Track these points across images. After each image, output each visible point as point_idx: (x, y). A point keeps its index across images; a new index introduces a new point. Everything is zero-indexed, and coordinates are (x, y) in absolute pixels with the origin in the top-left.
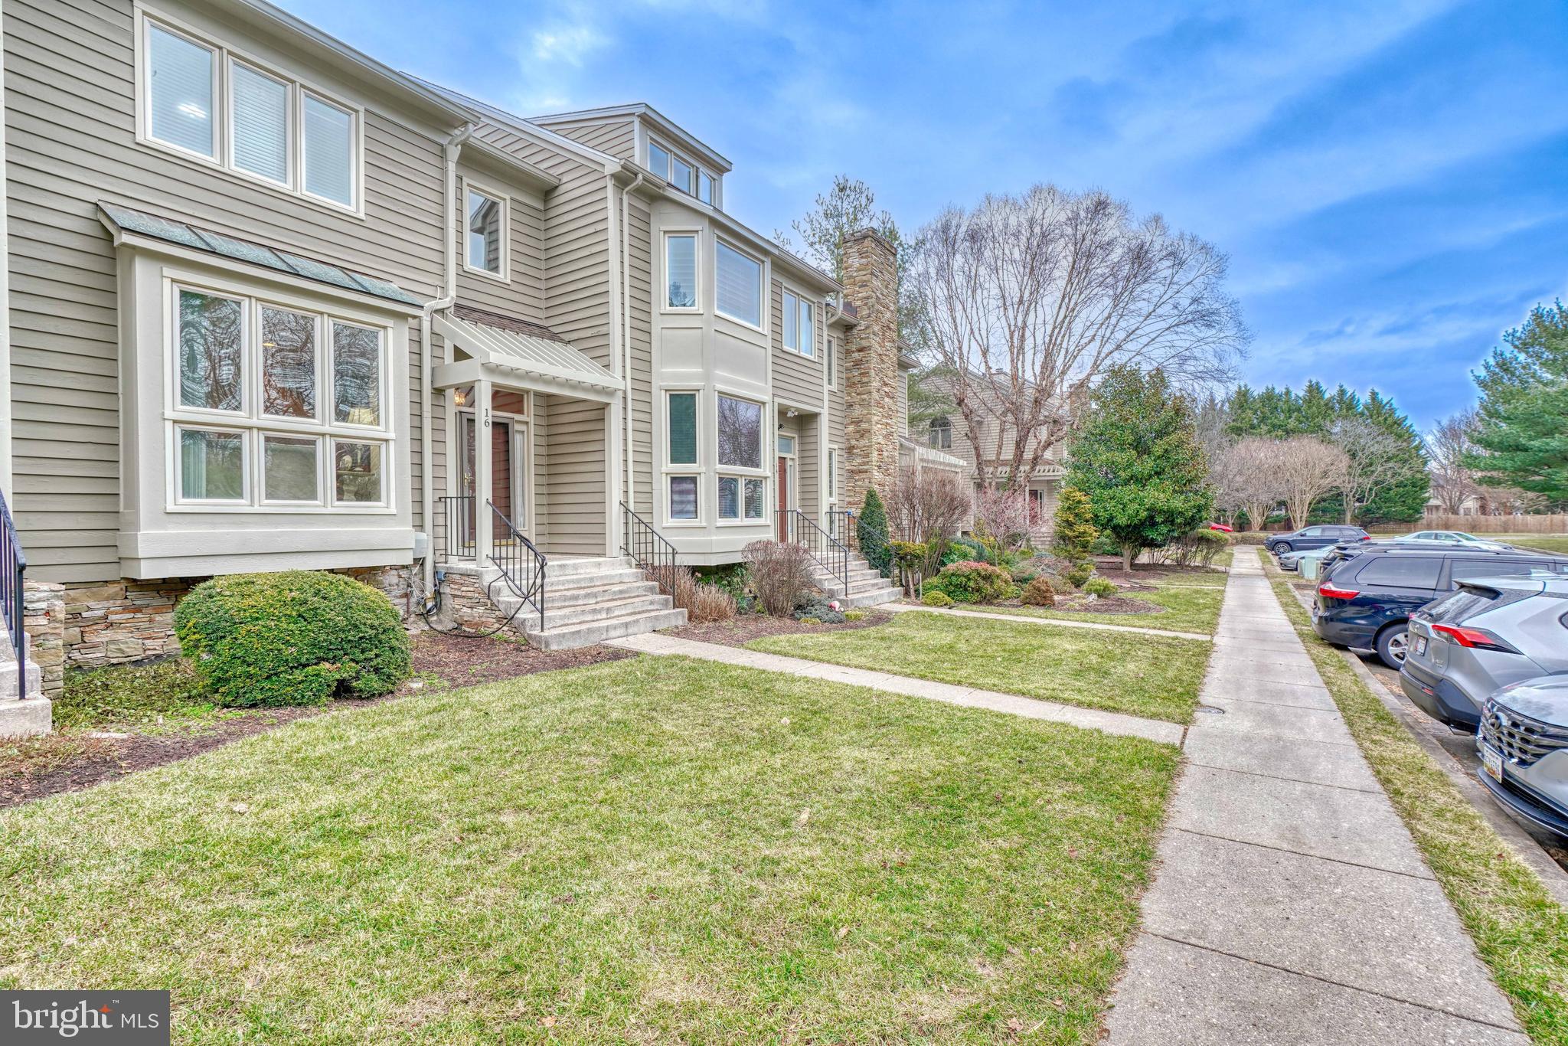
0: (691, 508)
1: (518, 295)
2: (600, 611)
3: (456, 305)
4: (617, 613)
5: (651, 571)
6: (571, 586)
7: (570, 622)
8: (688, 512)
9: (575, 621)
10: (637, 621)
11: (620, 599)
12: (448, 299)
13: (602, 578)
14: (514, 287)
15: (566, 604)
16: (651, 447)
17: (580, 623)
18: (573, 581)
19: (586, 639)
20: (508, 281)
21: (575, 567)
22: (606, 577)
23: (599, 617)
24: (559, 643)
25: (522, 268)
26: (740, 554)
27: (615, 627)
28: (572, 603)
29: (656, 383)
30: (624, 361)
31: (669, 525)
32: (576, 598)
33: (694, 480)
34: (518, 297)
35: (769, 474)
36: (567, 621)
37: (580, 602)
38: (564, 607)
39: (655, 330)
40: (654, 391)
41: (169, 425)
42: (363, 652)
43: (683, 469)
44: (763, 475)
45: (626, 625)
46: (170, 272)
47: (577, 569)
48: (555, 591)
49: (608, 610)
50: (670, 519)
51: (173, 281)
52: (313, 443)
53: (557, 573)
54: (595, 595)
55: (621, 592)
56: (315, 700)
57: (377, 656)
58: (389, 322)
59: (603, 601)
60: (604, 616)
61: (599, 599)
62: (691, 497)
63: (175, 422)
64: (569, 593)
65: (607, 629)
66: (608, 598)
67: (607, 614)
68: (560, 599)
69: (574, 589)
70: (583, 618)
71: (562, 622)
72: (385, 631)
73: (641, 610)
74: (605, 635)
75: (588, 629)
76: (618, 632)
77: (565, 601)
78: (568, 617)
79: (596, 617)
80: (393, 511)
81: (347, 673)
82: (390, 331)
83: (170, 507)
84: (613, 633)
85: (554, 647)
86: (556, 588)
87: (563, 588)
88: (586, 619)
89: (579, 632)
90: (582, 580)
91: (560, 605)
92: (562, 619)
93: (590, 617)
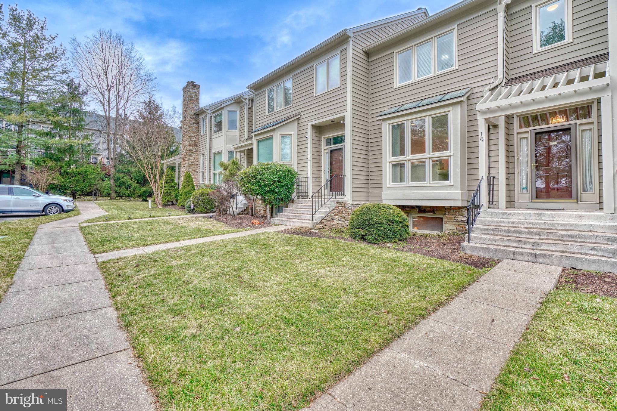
2: (527, 243)
4: (543, 247)
6: (531, 226)
9: (501, 244)
10: (552, 256)
12: (498, 81)
13: (565, 225)
17: (498, 245)
20: (571, 41)
23: (523, 246)
27: (522, 254)
28: (515, 235)
32: (520, 232)
37: (523, 236)
41: (388, 163)
42: (370, 228)
45: (536, 256)
46: (388, 122)
49: (534, 244)
51: (389, 124)
52: (424, 162)
54: (539, 234)
58: (450, 108)
60: (530, 246)
61: (542, 237)
63: (390, 162)
65: (514, 253)
66: (552, 238)
67: (533, 246)
68: (503, 231)
69: (533, 228)
70: (508, 244)
71: (490, 243)
72: (379, 224)
73: (577, 251)
74: (511, 256)
75: (496, 249)
76: (526, 258)
77: (509, 232)
78: (496, 241)
79: (520, 246)
80: (452, 184)
81: (364, 233)
82: (451, 111)
83: (388, 186)
84: (520, 257)
85: (468, 252)
86: (517, 226)
87: (522, 226)
88: (511, 245)
89: (488, 248)
90: (542, 224)
91: (504, 234)
92: (491, 241)
93: (515, 245)
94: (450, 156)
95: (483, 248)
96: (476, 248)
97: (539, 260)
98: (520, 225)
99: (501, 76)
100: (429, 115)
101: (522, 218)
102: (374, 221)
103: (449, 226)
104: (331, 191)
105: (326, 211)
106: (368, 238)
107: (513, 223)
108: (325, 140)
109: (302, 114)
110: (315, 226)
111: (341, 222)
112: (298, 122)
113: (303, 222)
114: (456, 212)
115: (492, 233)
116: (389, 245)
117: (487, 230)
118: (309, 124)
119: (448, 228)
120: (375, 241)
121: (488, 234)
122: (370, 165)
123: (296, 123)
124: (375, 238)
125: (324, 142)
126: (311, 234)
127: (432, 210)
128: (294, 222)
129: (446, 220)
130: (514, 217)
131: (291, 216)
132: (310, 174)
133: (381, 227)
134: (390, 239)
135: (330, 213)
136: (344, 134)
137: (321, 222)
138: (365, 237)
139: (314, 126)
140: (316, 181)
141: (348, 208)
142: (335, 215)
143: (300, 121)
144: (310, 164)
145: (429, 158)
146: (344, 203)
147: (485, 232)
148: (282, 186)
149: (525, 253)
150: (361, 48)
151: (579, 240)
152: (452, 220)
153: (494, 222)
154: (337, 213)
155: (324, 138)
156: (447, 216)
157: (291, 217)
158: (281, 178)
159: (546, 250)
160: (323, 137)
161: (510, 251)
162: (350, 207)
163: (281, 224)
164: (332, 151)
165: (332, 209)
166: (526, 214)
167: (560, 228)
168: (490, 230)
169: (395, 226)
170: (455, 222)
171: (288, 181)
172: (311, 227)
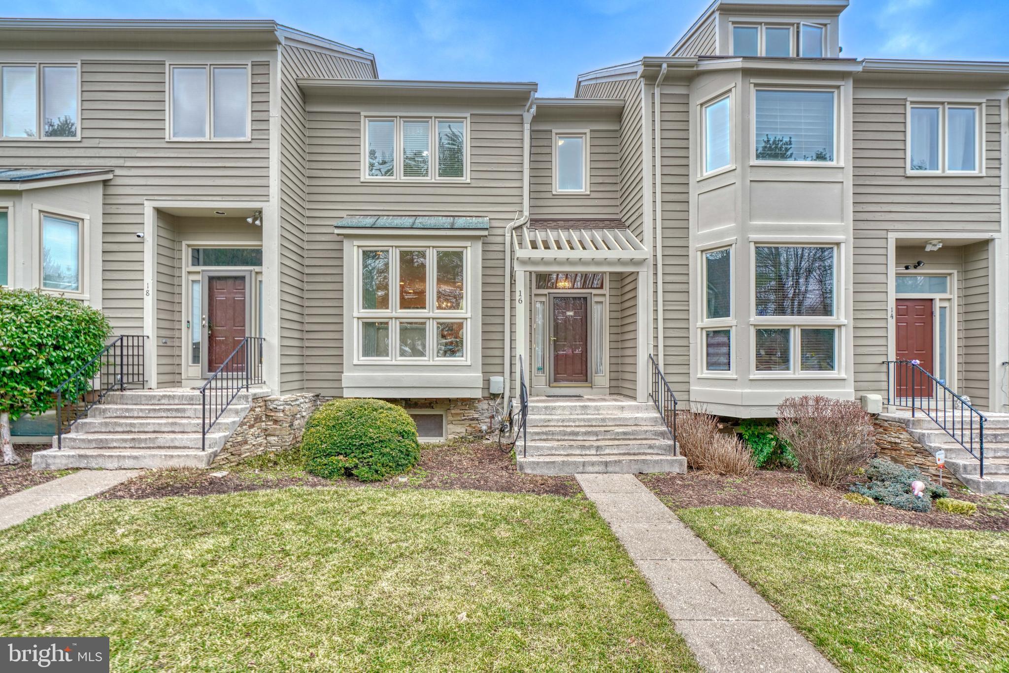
0: (723, 360)
1: (596, 201)
2: (589, 448)
3: (532, 220)
4: (607, 451)
5: (670, 417)
6: (582, 423)
7: (557, 453)
8: (719, 364)
9: (562, 452)
10: (620, 461)
11: (624, 439)
12: (522, 219)
13: (614, 419)
14: (594, 195)
15: (566, 438)
16: (688, 305)
17: (568, 455)
18: (584, 420)
19: (560, 470)
20: (588, 193)
21: (597, 408)
22: (620, 419)
23: (588, 452)
24: (533, 469)
25: (600, 180)
26: (775, 410)
27: (593, 464)
28: (571, 438)
29: (695, 245)
30: (655, 233)
31: (704, 376)
32: (577, 434)
33: (727, 333)
34: (596, 202)
35: (843, 320)
36: (554, 452)
37: (580, 438)
38: (564, 440)
39: (693, 198)
40: (691, 254)
41: (355, 320)
42: (363, 453)
43: (719, 322)
44: (837, 323)
45: (606, 464)
46: (357, 243)
47: (598, 410)
48: (566, 426)
49: (598, 448)
50: (705, 371)
51: (359, 247)
52: (425, 323)
53: (579, 412)
54: (596, 434)
55: (625, 433)
56: (329, 476)
57: (371, 457)
58: (468, 244)
59: (603, 439)
60: (594, 452)
61: (600, 437)
62: (724, 350)
63: (358, 318)
64: (569, 430)
65: (584, 464)
66: (609, 437)
67: (597, 451)
68: (560, 433)
69: (585, 426)
70: (570, 452)
71: (549, 452)
72: (381, 441)
73: (637, 452)
74: (581, 469)
75: (563, 462)
76: (596, 469)
77: (565, 435)
78: (556, 449)
79: (584, 453)
80: (469, 363)
81: (350, 463)
82: (469, 249)
83: (355, 362)
84: (590, 469)
85: (528, 471)
86: (567, 424)
87: (573, 424)
88: (574, 453)
89: (553, 462)
90: (593, 419)
91: (559, 438)
92: (550, 450)
93: (578, 452)
94: (466, 319)
95: (548, 463)
96: (538, 463)
97: (610, 469)
98: (571, 424)
99: (526, 213)
100: (433, 247)
101: (568, 413)
102: (371, 438)
103: (455, 427)
104: (210, 370)
105: (234, 422)
106: (363, 471)
107: (563, 421)
108: (190, 250)
109: (118, 172)
110: (213, 462)
111: (260, 440)
112: (104, 190)
113: (172, 456)
114: (466, 405)
115: (545, 437)
116: (403, 480)
117: (538, 434)
118: (146, 203)
119: (453, 431)
120: (376, 476)
121: (540, 440)
122: (307, 319)
123: (99, 191)
124: (377, 471)
125: (186, 255)
126: (216, 486)
127: (430, 403)
128: (136, 458)
129: (450, 418)
130: (559, 412)
131: (112, 440)
132: (149, 326)
133: (386, 447)
134: (401, 468)
135: (242, 424)
136: (261, 246)
137: (224, 450)
138: (355, 472)
139: (161, 213)
140: (165, 345)
141: (275, 410)
142: (251, 427)
143: (112, 191)
144: (149, 304)
145: (433, 318)
146: (264, 401)
147: (537, 438)
148: (66, 360)
149: (596, 462)
150: (295, 77)
151: (632, 437)
152: (460, 419)
153: (541, 420)
154: (252, 422)
155: (189, 246)
156: (453, 411)
157: (115, 444)
158: (64, 338)
159: (609, 454)
160: (184, 243)
161: (579, 462)
162: (282, 407)
163: (78, 469)
164: (211, 279)
165: (243, 415)
166: (571, 408)
167: (610, 424)
168: (543, 433)
169: (407, 441)
170: (463, 420)
171: (83, 345)
172: (203, 466)
